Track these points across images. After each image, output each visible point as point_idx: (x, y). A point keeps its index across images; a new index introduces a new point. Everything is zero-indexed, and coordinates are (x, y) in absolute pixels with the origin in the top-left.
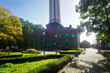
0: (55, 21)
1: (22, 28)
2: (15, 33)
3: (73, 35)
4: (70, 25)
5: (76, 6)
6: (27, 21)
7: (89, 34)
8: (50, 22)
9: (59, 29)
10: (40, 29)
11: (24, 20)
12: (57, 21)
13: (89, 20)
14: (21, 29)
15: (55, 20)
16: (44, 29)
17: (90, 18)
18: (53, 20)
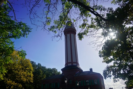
0: (72, 64)
1: (33, 73)
2: (25, 80)
3: (96, 81)
4: (91, 69)
5: (99, 51)
6: (39, 64)
7: (117, 80)
8: (66, 66)
9: (77, 74)
10: (55, 74)
11: (35, 63)
12: (74, 64)
13: (114, 64)
14: (32, 75)
15: (72, 62)
16: (59, 74)
17: (114, 62)
18: (70, 63)
